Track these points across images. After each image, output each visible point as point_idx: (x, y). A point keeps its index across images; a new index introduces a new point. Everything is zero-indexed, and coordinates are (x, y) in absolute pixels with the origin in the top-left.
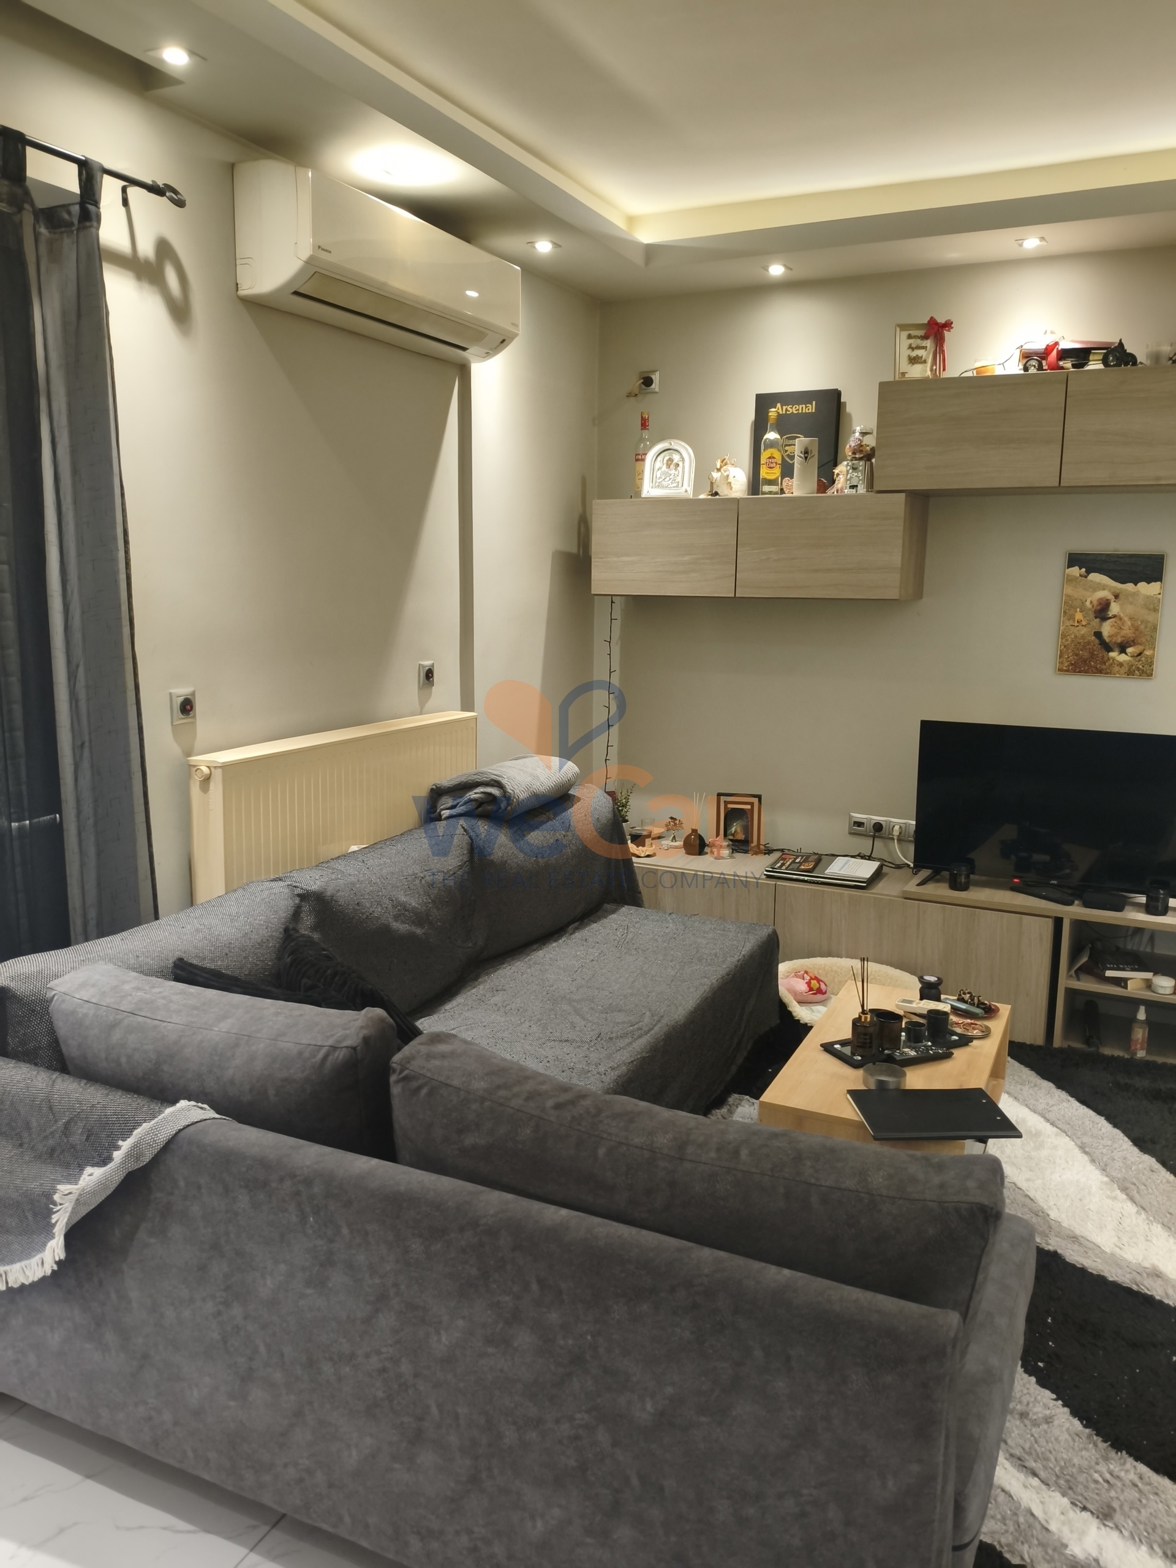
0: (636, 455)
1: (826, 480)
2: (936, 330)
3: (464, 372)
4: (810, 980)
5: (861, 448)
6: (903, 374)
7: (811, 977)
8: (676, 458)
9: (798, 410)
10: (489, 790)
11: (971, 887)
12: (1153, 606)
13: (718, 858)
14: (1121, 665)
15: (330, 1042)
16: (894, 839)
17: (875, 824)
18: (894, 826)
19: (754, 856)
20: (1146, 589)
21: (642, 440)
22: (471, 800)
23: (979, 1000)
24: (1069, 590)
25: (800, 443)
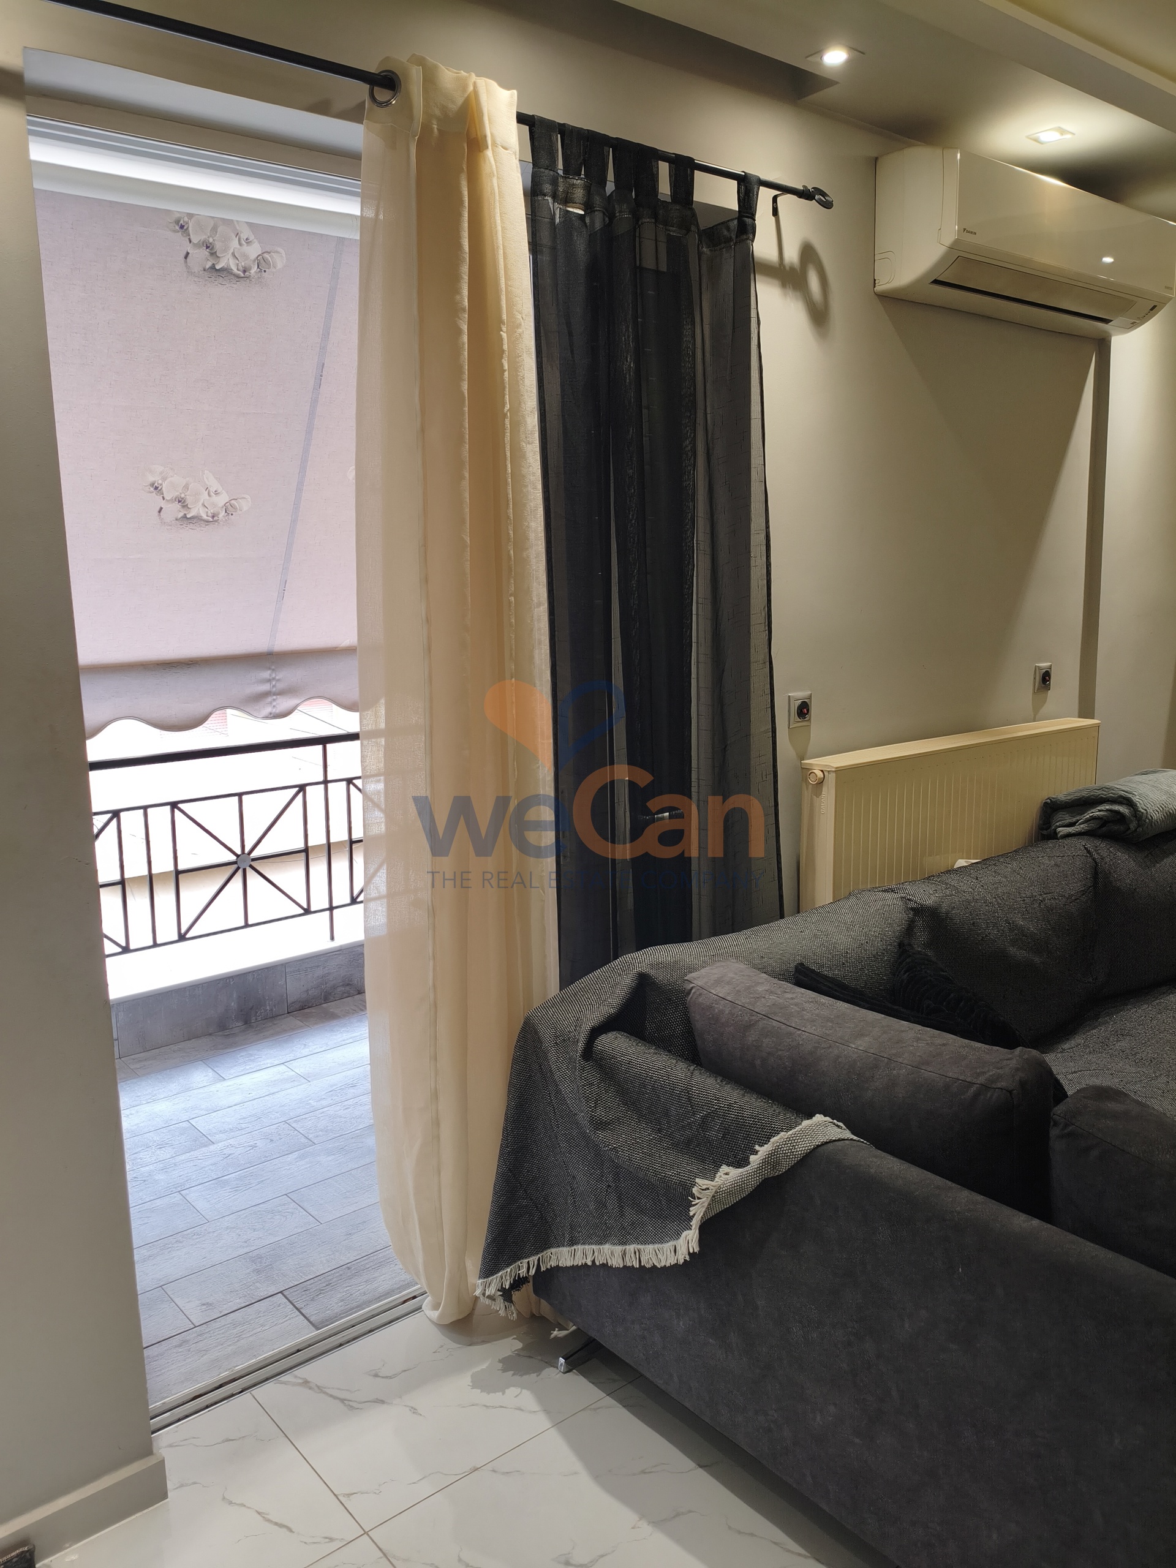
3: (1103, 347)
10: (1116, 807)
15: (981, 1080)
22: (1093, 818)
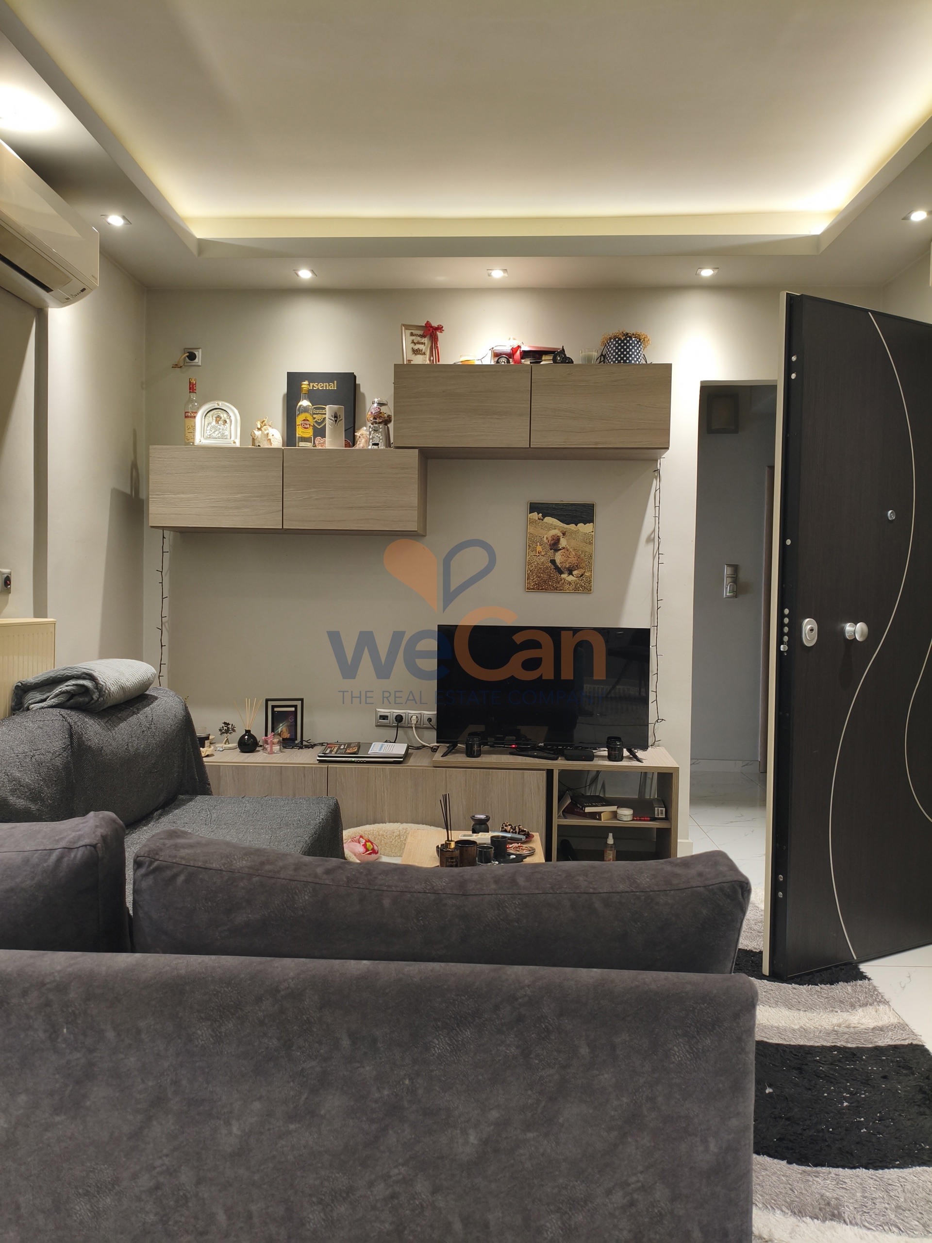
0: (186, 413)
1: (351, 440)
2: (431, 331)
3: (41, 314)
4: (365, 842)
5: (380, 415)
6: (410, 361)
7: (366, 840)
8: (224, 416)
9: (323, 387)
10: (81, 682)
11: (482, 755)
12: (589, 540)
13: (272, 752)
14: (570, 583)
16: (412, 728)
17: (397, 716)
18: (412, 717)
19: (300, 750)
20: (584, 528)
21: (191, 401)
22: (62, 693)
23: (519, 829)
24: (531, 530)
25: (329, 409)
